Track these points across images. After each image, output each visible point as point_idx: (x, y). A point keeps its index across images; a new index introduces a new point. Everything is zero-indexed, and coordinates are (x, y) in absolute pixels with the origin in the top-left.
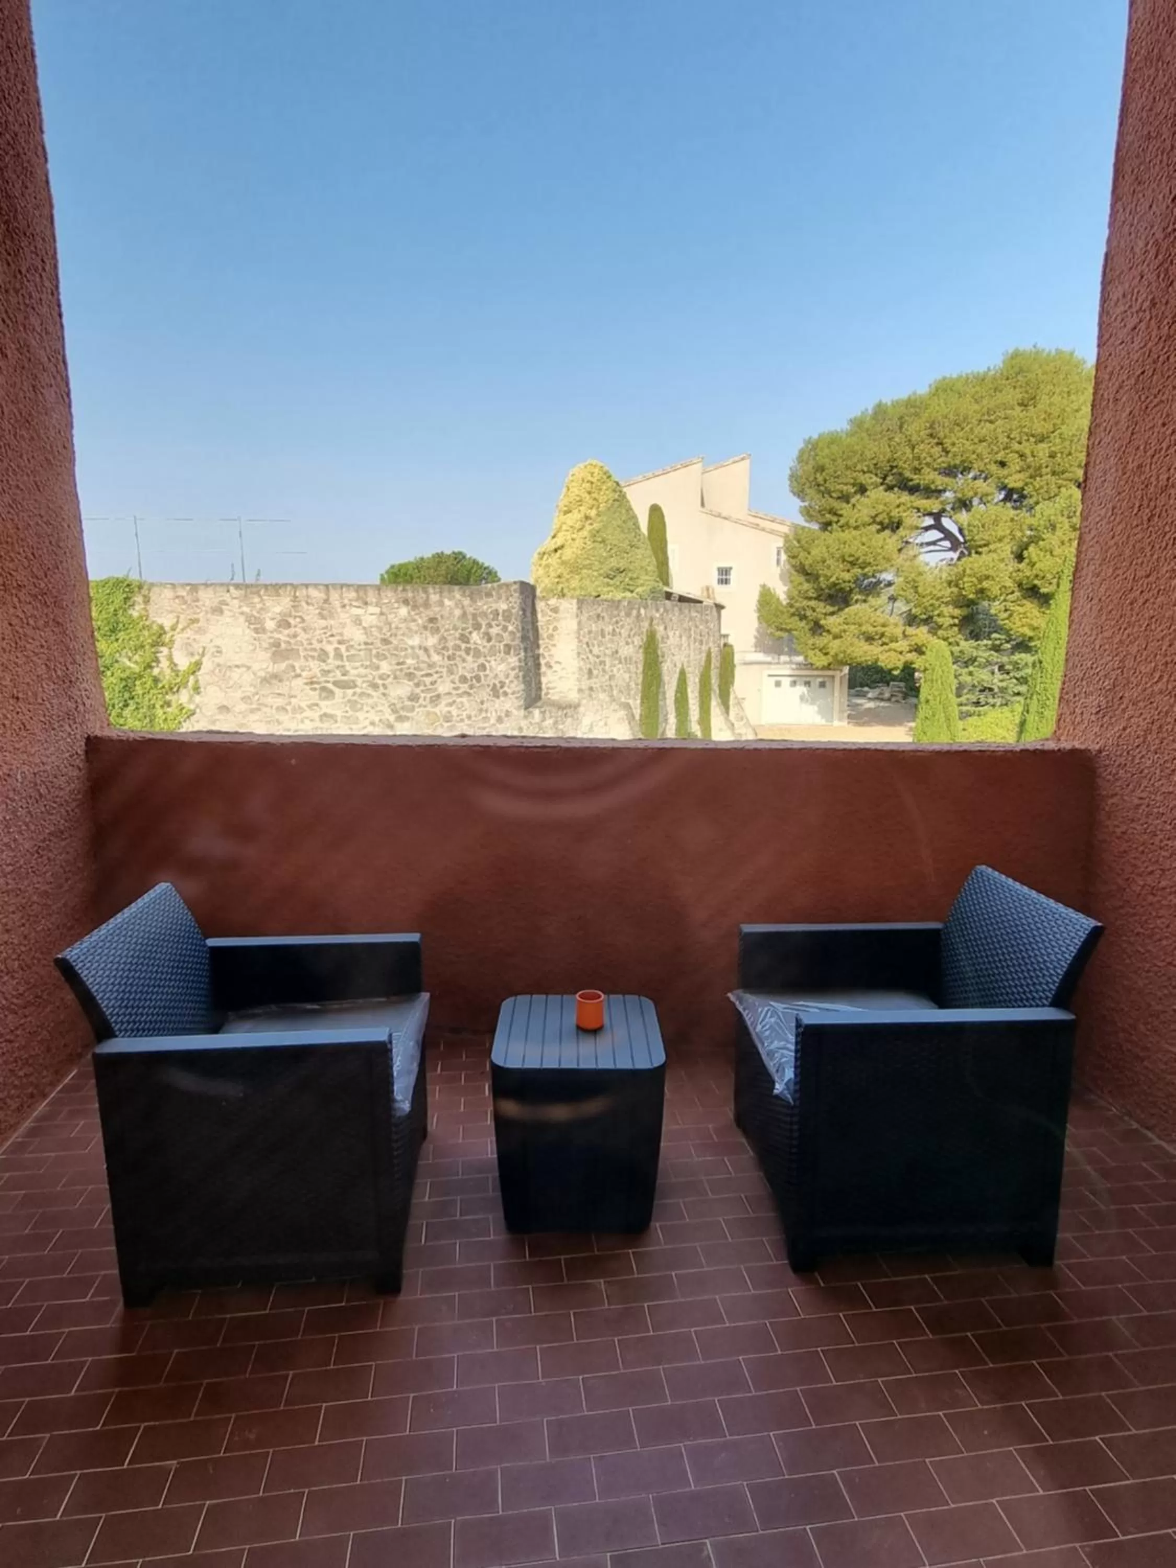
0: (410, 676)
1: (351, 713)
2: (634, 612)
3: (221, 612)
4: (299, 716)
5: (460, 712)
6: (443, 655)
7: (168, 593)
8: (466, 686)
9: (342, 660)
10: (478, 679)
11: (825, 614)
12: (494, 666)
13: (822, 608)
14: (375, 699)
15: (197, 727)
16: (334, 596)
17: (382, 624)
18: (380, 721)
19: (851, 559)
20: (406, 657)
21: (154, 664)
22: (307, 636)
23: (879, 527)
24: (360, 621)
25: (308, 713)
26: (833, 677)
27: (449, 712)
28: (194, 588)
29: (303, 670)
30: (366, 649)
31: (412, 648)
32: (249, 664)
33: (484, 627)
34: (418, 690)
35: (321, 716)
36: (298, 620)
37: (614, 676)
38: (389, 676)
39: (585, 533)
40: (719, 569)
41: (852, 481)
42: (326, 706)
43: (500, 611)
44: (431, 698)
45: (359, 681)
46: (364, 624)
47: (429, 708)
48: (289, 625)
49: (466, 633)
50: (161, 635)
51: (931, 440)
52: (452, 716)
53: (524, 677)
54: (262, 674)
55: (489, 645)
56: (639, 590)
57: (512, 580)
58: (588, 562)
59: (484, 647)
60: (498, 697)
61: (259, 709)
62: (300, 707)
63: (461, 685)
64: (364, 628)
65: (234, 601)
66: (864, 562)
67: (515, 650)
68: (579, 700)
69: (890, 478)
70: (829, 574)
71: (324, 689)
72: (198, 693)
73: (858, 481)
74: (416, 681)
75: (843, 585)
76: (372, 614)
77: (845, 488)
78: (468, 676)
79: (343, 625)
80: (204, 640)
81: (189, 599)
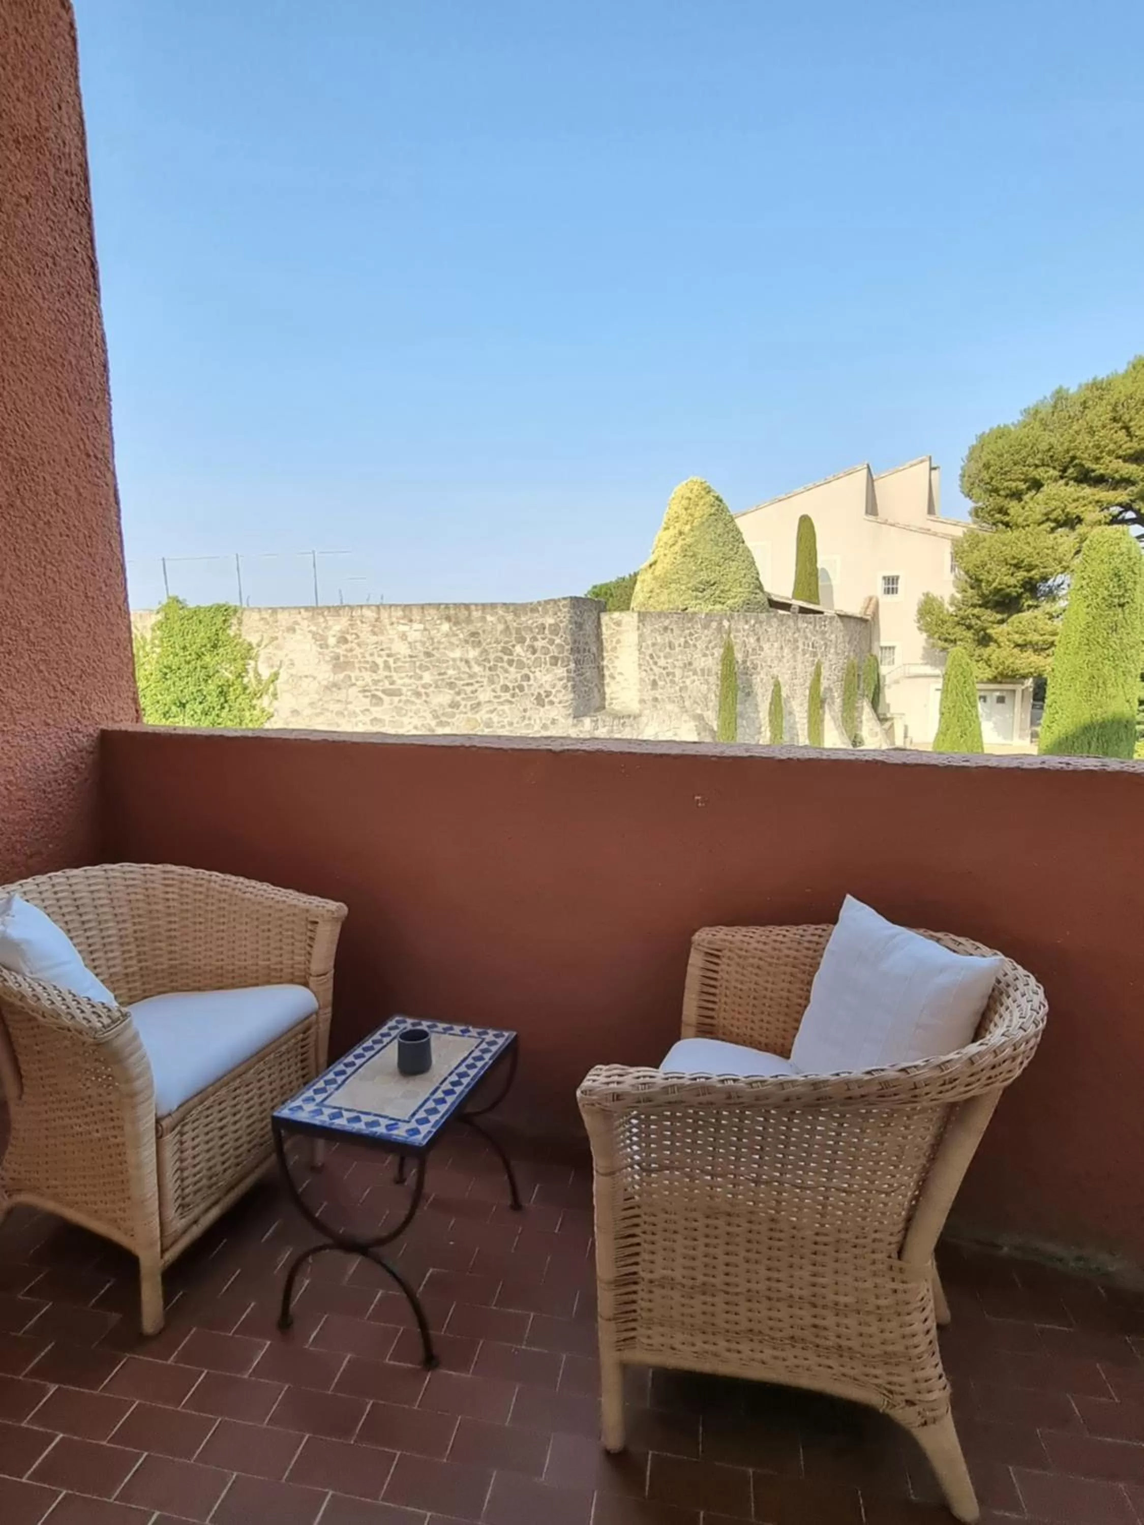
0: (451, 685)
1: (397, 718)
2: (714, 625)
3: (294, 630)
4: (354, 720)
5: (501, 719)
6: (485, 666)
7: (256, 616)
8: (508, 694)
9: (390, 671)
10: (521, 688)
11: (993, 623)
12: (539, 677)
13: (990, 615)
14: (418, 706)
15: (276, 727)
16: (384, 614)
17: (425, 639)
18: (423, 725)
19: (1015, 561)
20: (447, 668)
21: (243, 674)
22: (362, 651)
23: (1053, 525)
24: (406, 637)
25: (361, 717)
26: (1014, 691)
27: (490, 719)
28: (274, 611)
29: (357, 680)
30: (411, 662)
31: (454, 660)
32: (315, 675)
33: (528, 640)
34: (458, 698)
35: (372, 720)
36: (354, 636)
37: (686, 687)
38: (431, 685)
39: (677, 548)
40: (884, 578)
41: (1023, 477)
42: (376, 711)
43: (547, 626)
44: (471, 705)
45: (404, 689)
46: (410, 639)
47: (470, 715)
48: (346, 641)
49: (509, 646)
50: (249, 650)
51: (1115, 424)
52: (493, 723)
53: (574, 686)
54: (325, 683)
55: (533, 657)
56: (730, 602)
57: (561, 596)
58: (677, 576)
59: (528, 659)
60: (543, 706)
61: (322, 713)
62: (354, 712)
63: (503, 694)
64: (410, 643)
65: (305, 624)
66: (1030, 565)
67: (563, 661)
68: (640, 710)
69: (1070, 470)
70: (990, 579)
71: (374, 696)
72: (276, 699)
73: (1031, 476)
74: (457, 690)
75: (1008, 590)
76: (416, 631)
77: (1014, 484)
78: (511, 685)
79: (391, 641)
80: (281, 654)
81: (270, 620)
